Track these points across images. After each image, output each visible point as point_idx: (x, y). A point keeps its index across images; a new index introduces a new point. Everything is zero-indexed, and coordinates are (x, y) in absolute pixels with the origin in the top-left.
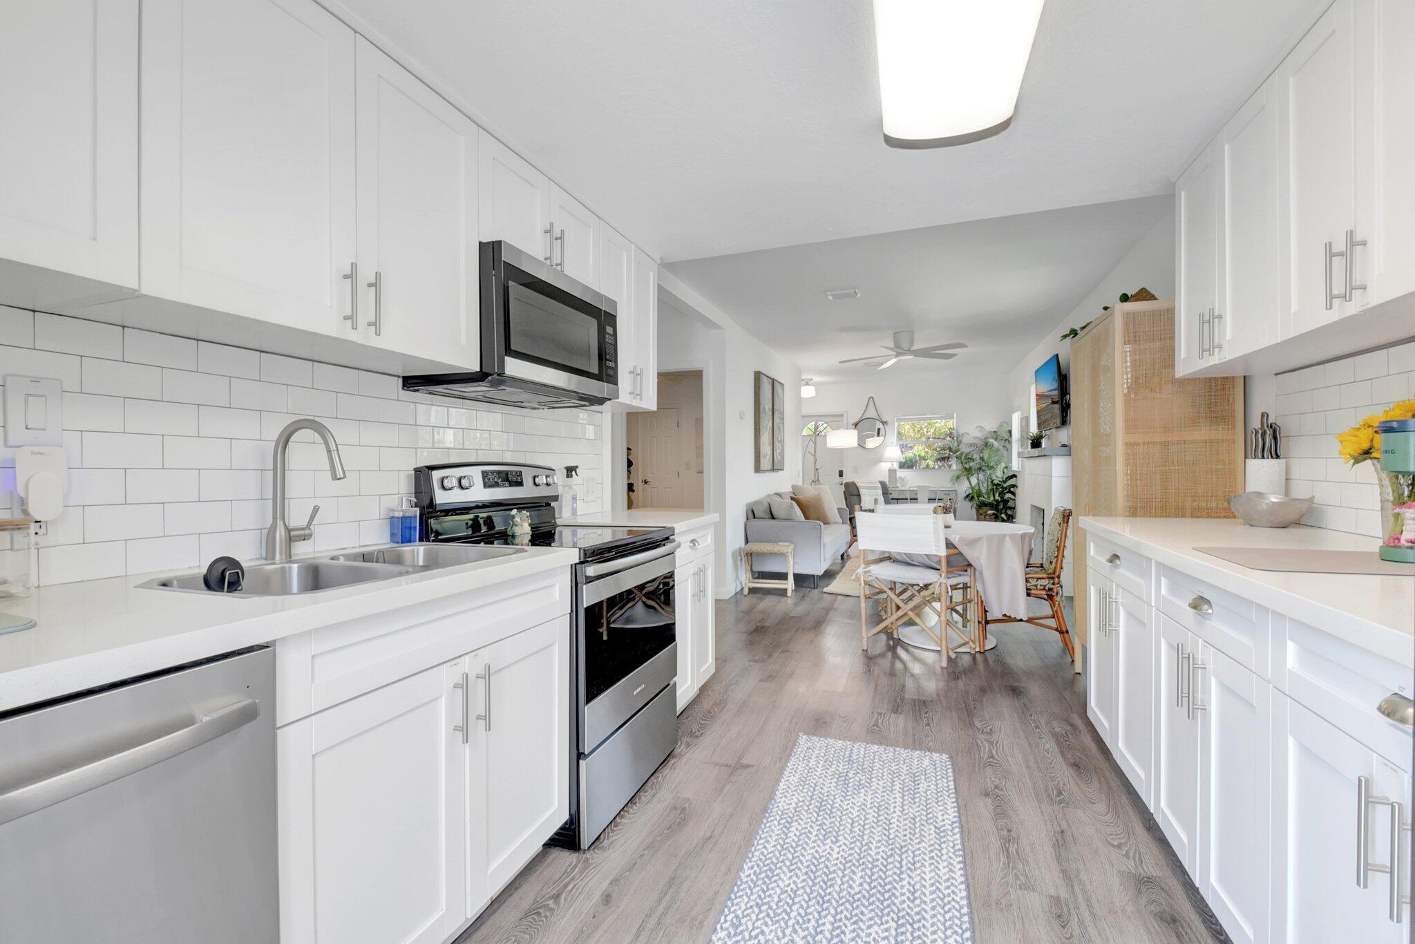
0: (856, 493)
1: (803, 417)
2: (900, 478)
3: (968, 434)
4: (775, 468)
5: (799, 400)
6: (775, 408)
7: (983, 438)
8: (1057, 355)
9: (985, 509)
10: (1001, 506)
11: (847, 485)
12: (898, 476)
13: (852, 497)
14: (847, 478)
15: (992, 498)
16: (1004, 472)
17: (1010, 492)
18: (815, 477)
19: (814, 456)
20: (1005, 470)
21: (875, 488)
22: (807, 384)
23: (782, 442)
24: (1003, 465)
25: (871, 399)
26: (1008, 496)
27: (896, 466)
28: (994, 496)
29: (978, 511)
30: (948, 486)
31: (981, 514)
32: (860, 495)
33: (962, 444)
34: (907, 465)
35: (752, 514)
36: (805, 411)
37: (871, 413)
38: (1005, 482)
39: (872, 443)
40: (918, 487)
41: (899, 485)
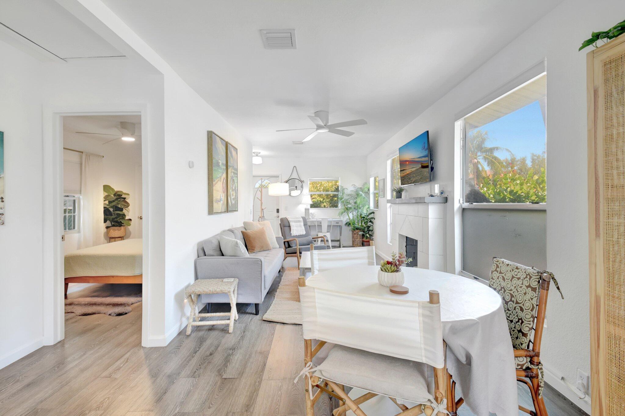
0: (287, 225)
1: (254, 176)
2: (311, 213)
3: (347, 189)
4: (229, 209)
5: (251, 165)
6: (229, 164)
7: (355, 191)
8: (428, 132)
9: (357, 231)
10: (366, 229)
11: (282, 220)
12: (310, 213)
13: (285, 228)
14: (282, 215)
15: (360, 224)
16: (367, 210)
17: (371, 221)
18: (261, 213)
19: (261, 200)
20: (368, 210)
21: (299, 221)
22: (257, 156)
23: (236, 190)
24: (367, 206)
25: (295, 168)
26: (369, 224)
27: (309, 207)
28: (362, 223)
29: (353, 232)
30: (337, 218)
31: (355, 234)
32: (290, 226)
33: (345, 195)
34: (314, 205)
35: (202, 252)
36: (255, 173)
37: (295, 176)
38: (368, 216)
39: (295, 193)
40: (322, 219)
41: (310, 217)
